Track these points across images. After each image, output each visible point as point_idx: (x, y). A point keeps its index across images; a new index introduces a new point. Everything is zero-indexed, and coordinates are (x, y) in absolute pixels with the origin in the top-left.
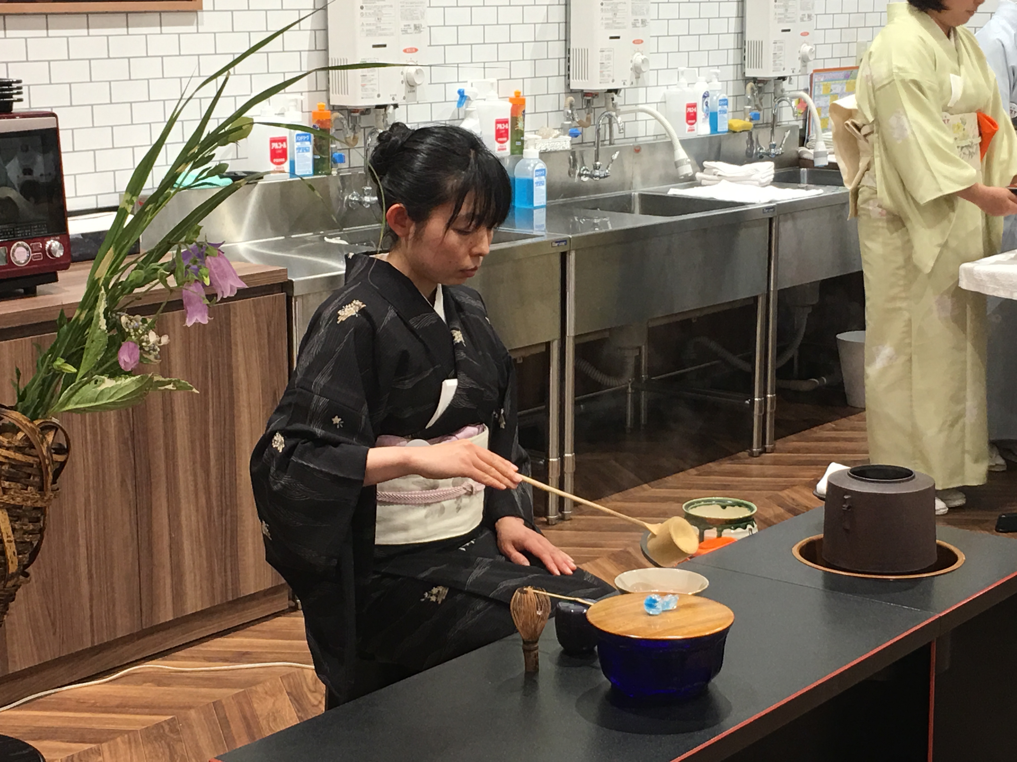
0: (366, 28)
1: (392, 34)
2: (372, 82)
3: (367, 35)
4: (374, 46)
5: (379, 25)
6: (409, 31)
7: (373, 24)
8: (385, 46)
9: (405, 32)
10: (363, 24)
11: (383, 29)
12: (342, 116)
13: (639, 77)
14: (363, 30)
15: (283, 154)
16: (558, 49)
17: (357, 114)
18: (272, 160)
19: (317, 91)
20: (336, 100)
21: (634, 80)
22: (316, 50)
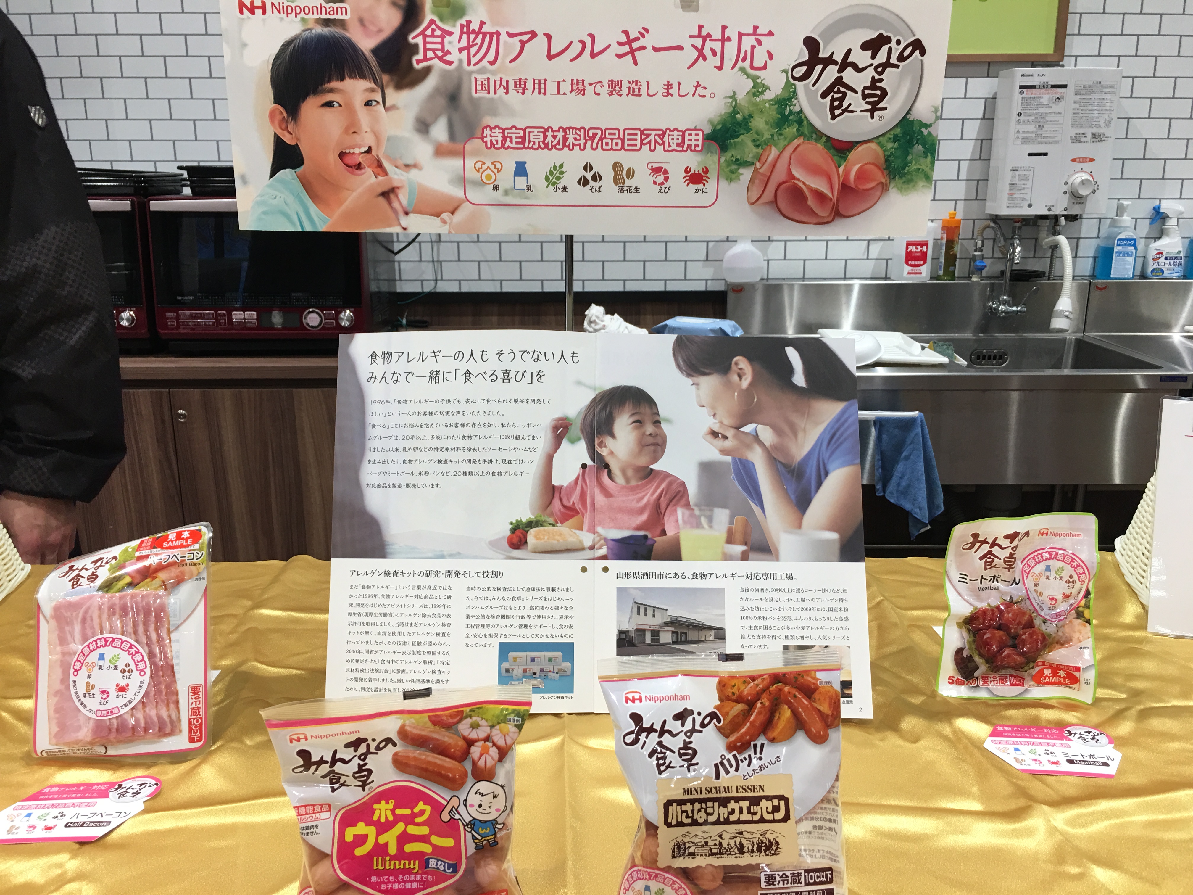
0: (1021, 135)
1: (1057, 142)
2: (1023, 192)
3: (1022, 143)
4: (1030, 155)
5: (1039, 133)
6: (1083, 139)
7: (1032, 132)
8: (1045, 154)
9: (1076, 139)
10: (1018, 131)
11: (1044, 137)
14: (1018, 138)
19: (976, 199)
22: (980, 159)
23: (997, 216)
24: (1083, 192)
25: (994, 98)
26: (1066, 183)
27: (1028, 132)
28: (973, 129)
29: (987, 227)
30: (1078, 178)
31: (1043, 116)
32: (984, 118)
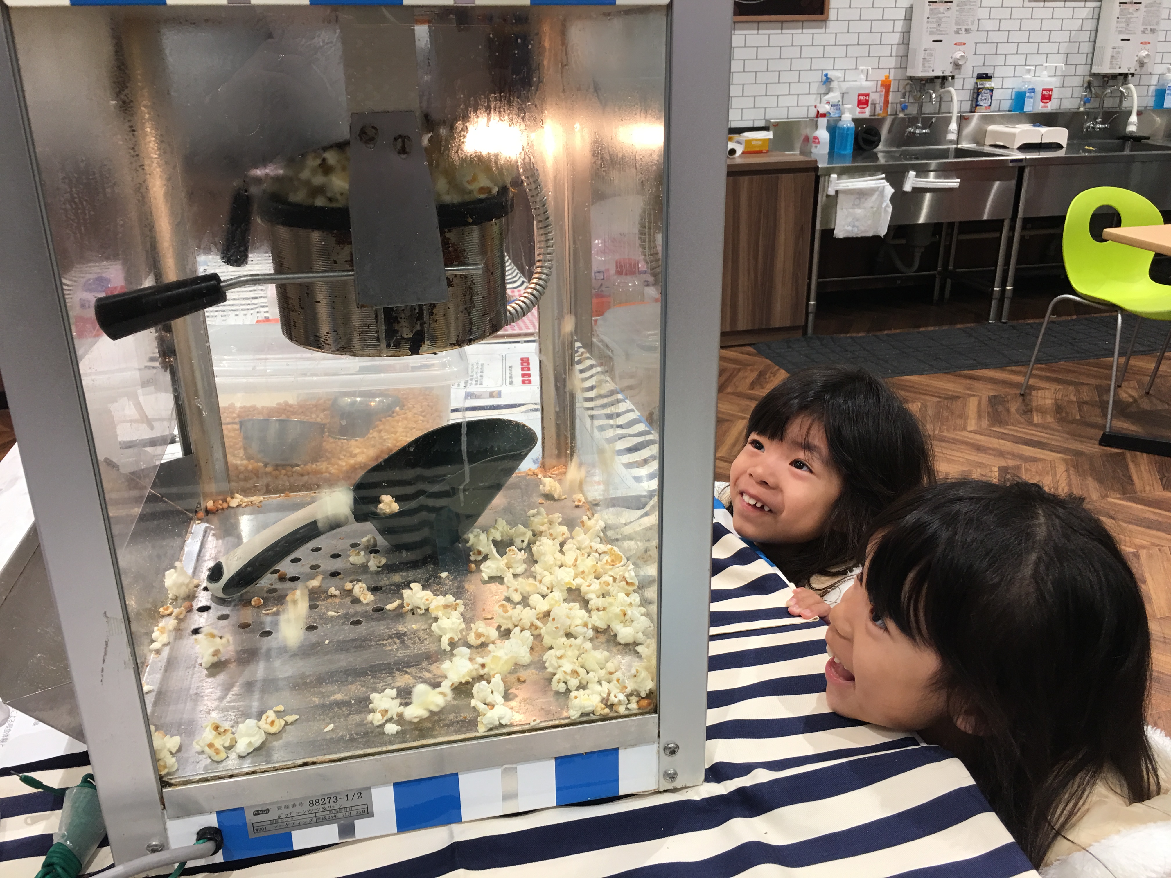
0: (929, 30)
1: (947, 34)
4: (934, 41)
6: (960, 32)
7: (934, 28)
8: (941, 41)
9: (957, 32)
12: (911, 82)
13: (1143, 66)
15: (866, 103)
16: (1086, 48)
17: (924, 82)
18: (858, 106)
20: (910, 73)
21: (1138, 69)
23: (911, 77)
24: (960, 63)
25: (911, 7)
26: (952, 57)
27: (933, 28)
28: (899, 26)
29: (908, 84)
30: (958, 55)
31: (940, 18)
32: (905, 19)
